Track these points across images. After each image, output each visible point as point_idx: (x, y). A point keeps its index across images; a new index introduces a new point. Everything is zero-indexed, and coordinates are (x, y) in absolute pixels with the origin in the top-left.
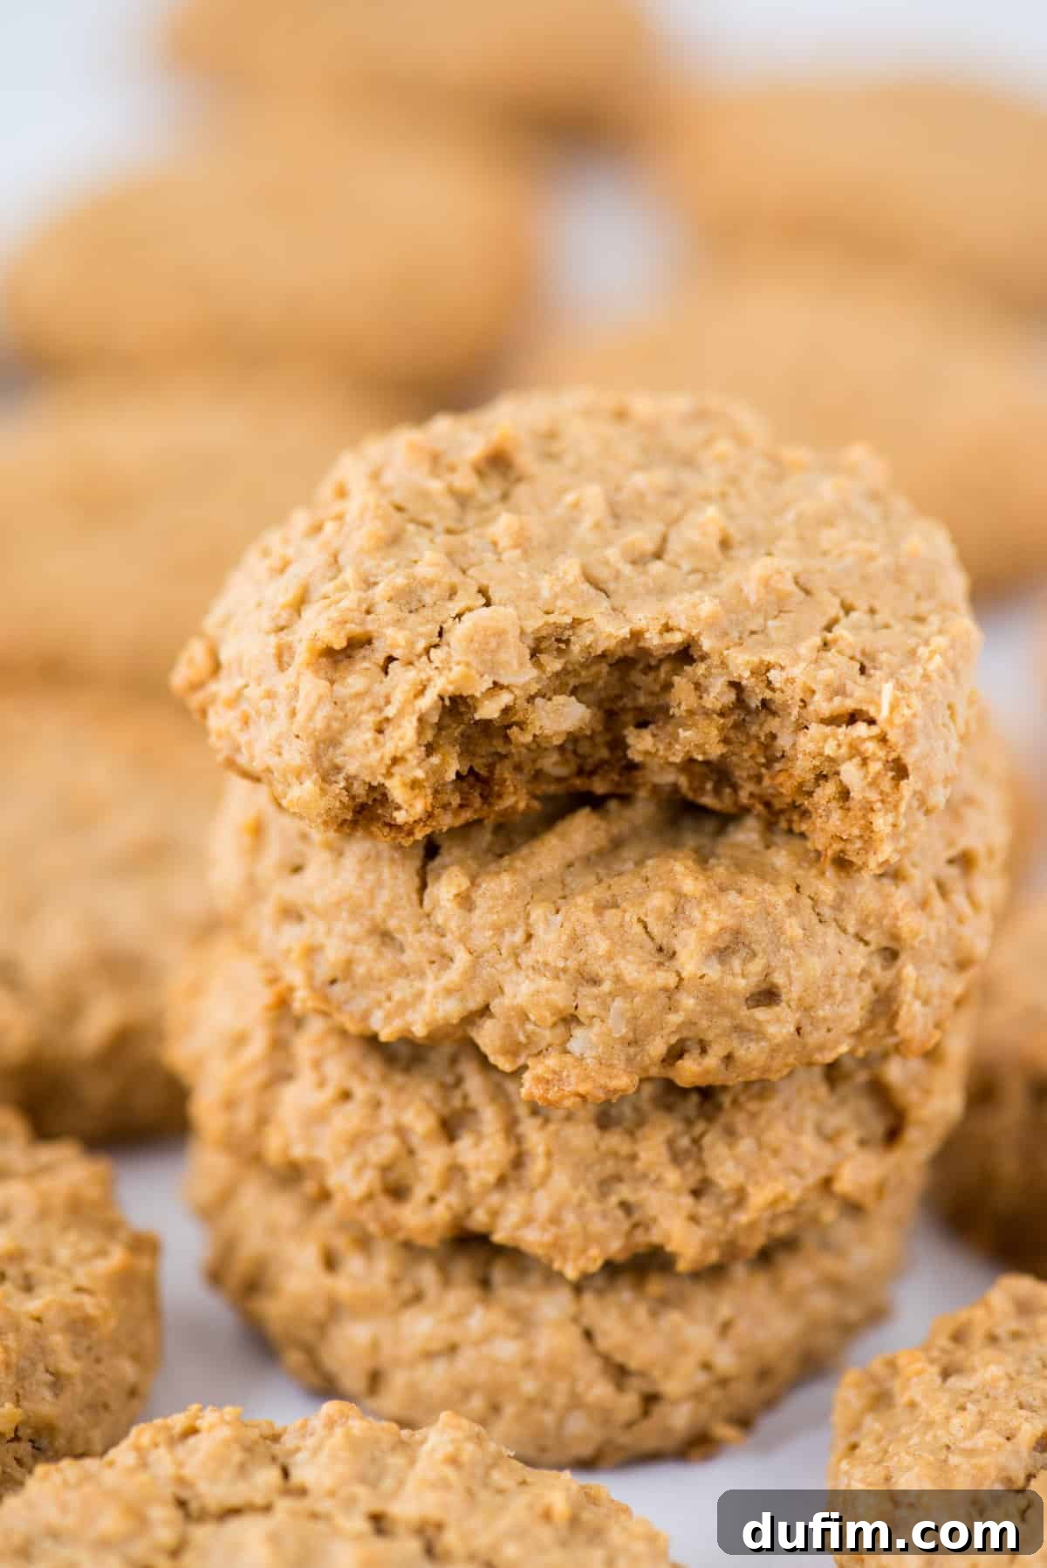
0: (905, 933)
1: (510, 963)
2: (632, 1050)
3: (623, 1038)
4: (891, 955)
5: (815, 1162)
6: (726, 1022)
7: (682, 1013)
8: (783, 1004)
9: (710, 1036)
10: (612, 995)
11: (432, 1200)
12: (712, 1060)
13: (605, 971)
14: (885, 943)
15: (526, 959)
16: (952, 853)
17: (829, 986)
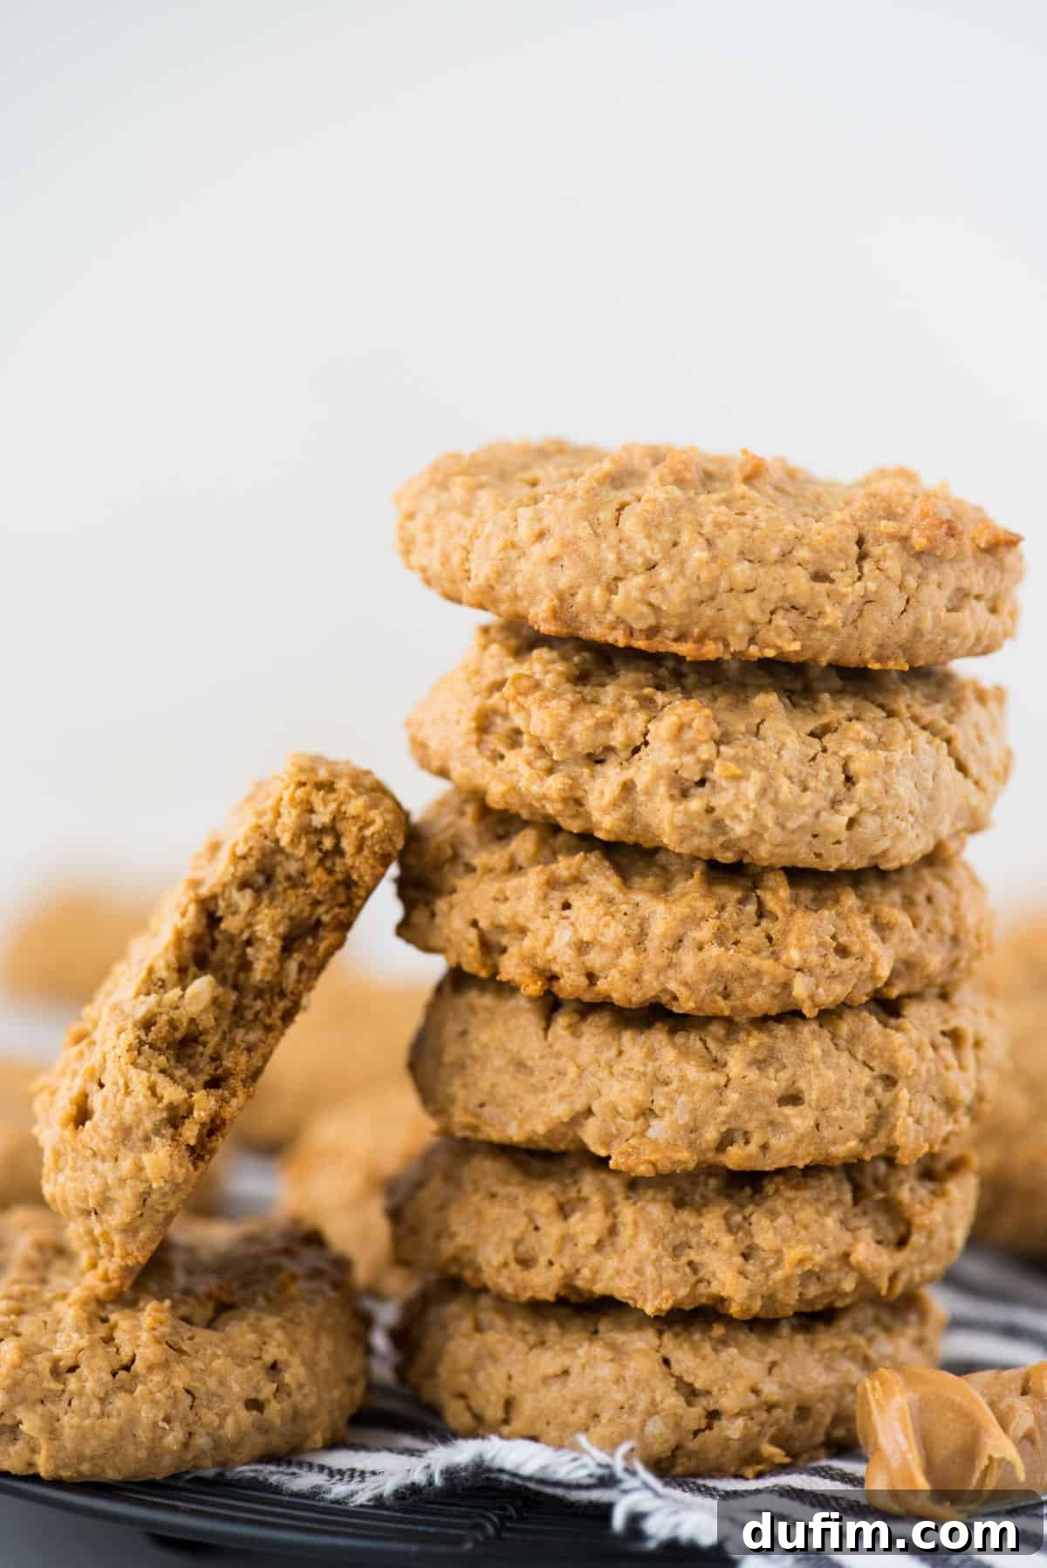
0: (901, 1063)
1: (606, 1072)
2: (693, 1136)
3: (686, 1125)
4: (890, 1081)
5: (836, 1240)
6: (763, 1116)
7: (730, 1105)
8: (805, 1105)
9: (751, 1126)
10: (679, 1092)
11: (551, 1263)
12: (753, 1148)
13: (673, 1073)
14: (886, 1071)
15: (618, 1069)
16: (946, 1028)
17: (840, 1093)
